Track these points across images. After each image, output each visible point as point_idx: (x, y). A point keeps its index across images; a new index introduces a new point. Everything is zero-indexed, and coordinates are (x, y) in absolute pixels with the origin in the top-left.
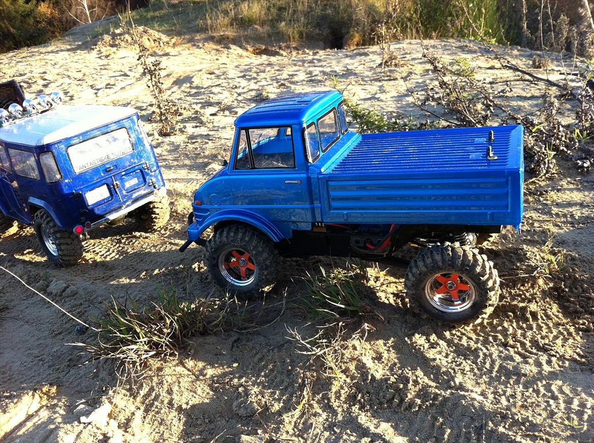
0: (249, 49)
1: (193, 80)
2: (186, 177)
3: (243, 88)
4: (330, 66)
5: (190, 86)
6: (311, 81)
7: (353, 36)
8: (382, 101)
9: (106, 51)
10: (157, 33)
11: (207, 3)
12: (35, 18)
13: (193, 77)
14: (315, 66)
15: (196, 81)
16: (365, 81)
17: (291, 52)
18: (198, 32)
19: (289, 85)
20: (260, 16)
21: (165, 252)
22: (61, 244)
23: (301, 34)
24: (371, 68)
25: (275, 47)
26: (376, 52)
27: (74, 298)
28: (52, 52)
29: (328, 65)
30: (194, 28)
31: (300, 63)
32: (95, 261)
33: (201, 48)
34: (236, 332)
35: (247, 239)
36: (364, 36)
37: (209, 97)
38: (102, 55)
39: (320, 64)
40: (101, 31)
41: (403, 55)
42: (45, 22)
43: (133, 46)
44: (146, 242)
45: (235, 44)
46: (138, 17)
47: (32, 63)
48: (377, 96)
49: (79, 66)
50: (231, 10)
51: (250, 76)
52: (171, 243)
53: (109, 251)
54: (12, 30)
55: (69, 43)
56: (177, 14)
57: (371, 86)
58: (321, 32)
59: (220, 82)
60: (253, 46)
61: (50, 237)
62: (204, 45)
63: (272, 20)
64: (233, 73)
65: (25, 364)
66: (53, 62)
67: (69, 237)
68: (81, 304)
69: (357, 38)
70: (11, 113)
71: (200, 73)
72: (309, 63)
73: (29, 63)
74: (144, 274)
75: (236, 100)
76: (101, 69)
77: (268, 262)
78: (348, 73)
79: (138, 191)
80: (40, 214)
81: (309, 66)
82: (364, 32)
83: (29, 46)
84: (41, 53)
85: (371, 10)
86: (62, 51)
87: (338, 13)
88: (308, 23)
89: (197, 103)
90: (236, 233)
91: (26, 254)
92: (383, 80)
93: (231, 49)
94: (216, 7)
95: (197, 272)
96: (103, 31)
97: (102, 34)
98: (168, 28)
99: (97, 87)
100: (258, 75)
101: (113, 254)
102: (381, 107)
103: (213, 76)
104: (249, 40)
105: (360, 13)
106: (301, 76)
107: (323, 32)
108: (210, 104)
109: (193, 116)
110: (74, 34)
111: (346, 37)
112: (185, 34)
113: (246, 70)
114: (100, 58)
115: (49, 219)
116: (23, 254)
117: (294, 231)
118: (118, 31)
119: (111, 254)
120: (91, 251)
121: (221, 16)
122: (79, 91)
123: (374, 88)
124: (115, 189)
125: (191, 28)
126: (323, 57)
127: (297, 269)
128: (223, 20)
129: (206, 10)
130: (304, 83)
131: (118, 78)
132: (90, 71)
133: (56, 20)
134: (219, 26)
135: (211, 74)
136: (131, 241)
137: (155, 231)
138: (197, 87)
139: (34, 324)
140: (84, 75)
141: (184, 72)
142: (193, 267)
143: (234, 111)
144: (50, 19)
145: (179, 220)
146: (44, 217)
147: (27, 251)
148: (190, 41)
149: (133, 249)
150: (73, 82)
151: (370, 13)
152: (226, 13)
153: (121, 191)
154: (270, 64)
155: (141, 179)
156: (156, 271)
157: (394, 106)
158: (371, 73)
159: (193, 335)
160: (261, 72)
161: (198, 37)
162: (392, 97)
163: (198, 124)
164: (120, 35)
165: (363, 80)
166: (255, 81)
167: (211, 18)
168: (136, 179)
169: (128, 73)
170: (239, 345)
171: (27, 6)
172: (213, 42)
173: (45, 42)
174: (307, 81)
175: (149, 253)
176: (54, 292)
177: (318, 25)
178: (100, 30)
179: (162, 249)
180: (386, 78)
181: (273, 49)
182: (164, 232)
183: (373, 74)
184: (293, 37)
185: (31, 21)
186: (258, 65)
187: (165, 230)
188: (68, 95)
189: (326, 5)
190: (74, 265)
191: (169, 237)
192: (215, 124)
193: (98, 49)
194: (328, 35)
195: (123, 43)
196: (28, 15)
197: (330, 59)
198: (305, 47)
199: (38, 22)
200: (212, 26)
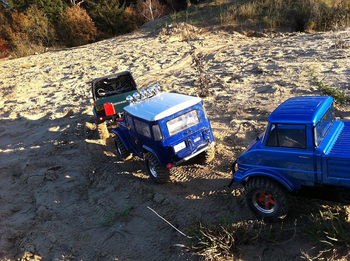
0: (245, 33)
1: (214, 57)
2: (219, 128)
3: (245, 63)
4: (299, 46)
5: (213, 61)
6: (287, 57)
7: (310, 24)
8: (336, 74)
9: (164, 38)
10: (192, 26)
11: (220, 6)
12: (123, 16)
13: (214, 55)
14: (288, 46)
15: (216, 58)
16: (324, 59)
17: (271, 34)
18: (215, 24)
19: (274, 61)
20: (252, 13)
21: (213, 179)
22: (159, 172)
23: (277, 23)
24: (327, 50)
25: (261, 31)
26: (328, 36)
27: (168, 206)
28: (135, 38)
29: (297, 46)
30: (213, 22)
31: (279, 44)
32: (175, 181)
33: (216, 34)
34: (265, 243)
35: (272, 187)
36: (318, 23)
37: (225, 69)
38: (162, 40)
39: (292, 45)
40: (160, 26)
41: (347, 38)
42: (129, 18)
43: (178, 35)
44: (202, 171)
45: (236, 31)
46: (181, 16)
47: (125, 45)
48: (333, 70)
49: (150, 48)
50: (235, 10)
51: (248, 54)
52: (216, 174)
53: (182, 175)
54: (111, 23)
55: (143, 33)
56: (203, 13)
57: (328, 63)
58: (290, 21)
59: (230, 58)
60: (247, 32)
61: (153, 167)
62: (218, 32)
63: (259, 15)
64: (237, 52)
65: (147, 247)
66: (136, 45)
67: (164, 169)
68: (173, 211)
69: (313, 24)
70: (134, 97)
71: (218, 52)
72: (284, 44)
73: (123, 45)
74: (203, 193)
75: (241, 71)
76: (162, 50)
77: (284, 202)
78: (311, 53)
79: (200, 144)
80: (149, 155)
81: (285, 46)
82: (318, 21)
83: (122, 34)
84: (129, 39)
85: (323, 7)
86: (140, 38)
87: (301, 9)
88: (282, 16)
89: (218, 74)
90: (265, 183)
91: (138, 172)
92: (335, 58)
93: (234, 34)
94: (226, 9)
95: (234, 196)
96: (161, 25)
97: (161, 27)
98: (198, 23)
99: (162, 62)
100: (253, 53)
101: (185, 178)
102: (337, 79)
103: (225, 54)
104: (245, 28)
105: (316, 9)
106: (281, 54)
107: (291, 21)
108: (227, 75)
109: (217, 83)
110: (146, 27)
111: (306, 24)
112: (207, 26)
113: (245, 50)
114: (160, 42)
115: (154, 158)
116: (136, 173)
117: (302, 186)
118: (170, 26)
119: (183, 177)
120: (173, 174)
121: (228, 14)
122: (152, 64)
123: (330, 64)
124: (189, 144)
125: (211, 22)
126: (293, 39)
127: (298, 202)
128: (230, 17)
129: (220, 11)
130: (283, 59)
131: (172, 56)
132: (156, 51)
133: (134, 17)
134: (227, 20)
135: (224, 52)
136: (194, 170)
137: (207, 164)
138: (217, 62)
139: (148, 221)
140: (154, 54)
141: (209, 52)
142: (232, 193)
143: (241, 80)
144: (132, 16)
145: (219, 158)
146: (151, 157)
147: (139, 171)
148: (210, 30)
149: (195, 176)
150: (148, 58)
151: (322, 9)
152: (232, 12)
153: (192, 145)
154: (259, 45)
155: (202, 137)
156: (211, 193)
157: (345, 78)
158: (327, 53)
159: (241, 244)
160: (255, 51)
161: (215, 28)
162: (343, 71)
163: (220, 89)
164: (171, 28)
165: (322, 58)
166: (252, 57)
167: (222, 16)
168: (199, 137)
169: (178, 53)
170: (267, 253)
171: (120, 9)
172: (224, 30)
173: (131, 32)
174: (285, 58)
175: (205, 179)
176: (157, 201)
177: (288, 17)
178: (160, 24)
179: (212, 177)
180: (338, 57)
181: (260, 33)
182: (211, 166)
183: (328, 53)
184: (272, 25)
185: (121, 18)
186: (252, 46)
187: (212, 164)
188: (146, 67)
189: (293, 5)
190: (165, 183)
191: (215, 169)
192: (231, 89)
193: (159, 37)
194: (294, 23)
195: (173, 33)
196: (120, 15)
197: (298, 41)
198: (279, 31)
199: (125, 18)
200: (223, 21)
